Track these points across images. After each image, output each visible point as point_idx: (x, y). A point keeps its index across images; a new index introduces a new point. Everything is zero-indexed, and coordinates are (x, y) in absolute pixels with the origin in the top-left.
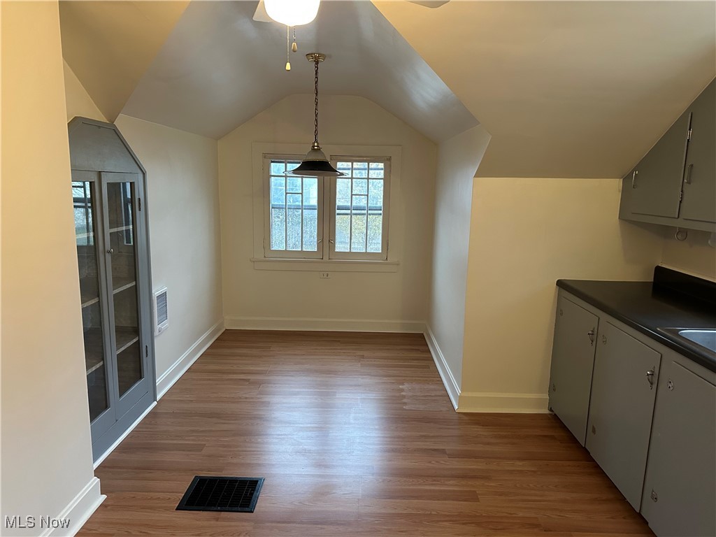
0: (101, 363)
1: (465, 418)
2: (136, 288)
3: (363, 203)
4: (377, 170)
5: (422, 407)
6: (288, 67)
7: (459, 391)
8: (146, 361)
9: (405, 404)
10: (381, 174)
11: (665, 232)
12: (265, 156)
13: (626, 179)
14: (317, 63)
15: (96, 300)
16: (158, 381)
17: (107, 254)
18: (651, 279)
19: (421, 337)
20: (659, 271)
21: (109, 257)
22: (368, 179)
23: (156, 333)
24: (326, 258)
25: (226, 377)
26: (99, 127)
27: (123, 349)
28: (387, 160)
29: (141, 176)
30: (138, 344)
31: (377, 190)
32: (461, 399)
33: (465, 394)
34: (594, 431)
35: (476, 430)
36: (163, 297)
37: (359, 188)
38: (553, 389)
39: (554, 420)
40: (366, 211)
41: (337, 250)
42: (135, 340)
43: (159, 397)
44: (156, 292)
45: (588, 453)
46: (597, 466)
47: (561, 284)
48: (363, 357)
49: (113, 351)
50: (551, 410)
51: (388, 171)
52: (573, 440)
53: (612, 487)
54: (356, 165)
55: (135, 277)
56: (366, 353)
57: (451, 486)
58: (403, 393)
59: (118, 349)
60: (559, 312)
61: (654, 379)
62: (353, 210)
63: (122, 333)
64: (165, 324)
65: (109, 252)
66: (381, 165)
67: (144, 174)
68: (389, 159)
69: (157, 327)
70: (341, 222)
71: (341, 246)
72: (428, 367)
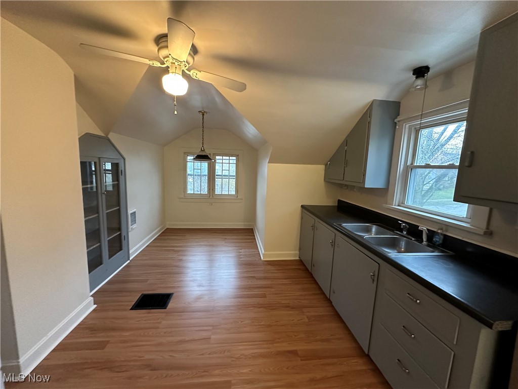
0: (99, 244)
1: (266, 263)
2: (119, 210)
3: (227, 174)
4: (233, 160)
5: (248, 259)
6: (176, 113)
7: (263, 252)
8: (124, 243)
9: (241, 258)
10: (235, 162)
11: (341, 186)
12: (185, 153)
13: (326, 165)
14: (203, 115)
15: (96, 215)
16: (131, 252)
17: (103, 195)
18: (337, 205)
19: (252, 229)
20: (339, 201)
21: (104, 196)
22: (229, 163)
23: (130, 230)
24: (211, 197)
25: (164, 248)
26: (100, 138)
27: (111, 238)
28: (237, 156)
29: (123, 160)
30: (120, 235)
31: (233, 168)
32: (264, 255)
33: (266, 253)
34: (314, 266)
35: (269, 267)
36: (134, 214)
37: (226, 167)
38: (300, 249)
39: (301, 262)
40: (229, 177)
41: (216, 193)
42: (118, 233)
43: (131, 259)
44: (130, 212)
45: (312, 275)
46: (315, 280)
47: (302, 206)
48: (226, 239)
49: (105, 239)
50: (300, 258)
51: (237, 160)
52: (307, 270)
53: (320, 288)
54: (224, 158)
55: (119, 204)
56: (227, 237)
57: (256, 292)
58: (241, 254)
59: (108, 237)
60: (302, 218)
61: (333, 244)
62: (222, 176)
63: (111, 230)
64: (134, 226)
65: (104, 193)
66: (235, 158)
67: (124, 159)
68: (238, 156)
69: (130, 227)
70: (218, 181)
71: (218, 191)
72: (253, 242)
